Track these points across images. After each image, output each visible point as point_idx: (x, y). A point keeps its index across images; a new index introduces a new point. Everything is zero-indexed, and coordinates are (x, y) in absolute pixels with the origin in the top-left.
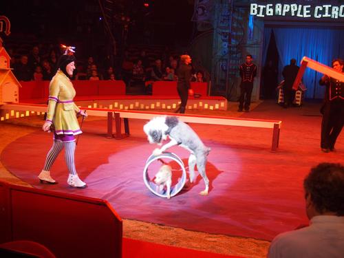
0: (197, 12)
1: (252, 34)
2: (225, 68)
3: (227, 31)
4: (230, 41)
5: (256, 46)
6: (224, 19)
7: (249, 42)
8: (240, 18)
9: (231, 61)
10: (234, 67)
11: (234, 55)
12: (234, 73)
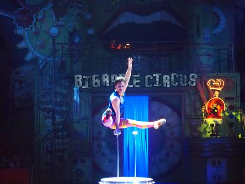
0: (14, 86)
1: (78, 109)
2: (50, 149)
3: (50, 106)
4: (53, 118)
5: (84, 121)
6: (46, 93)
7: (76, 118)
8: (64, 91)
9: (57, 141)
10: (60, 148)
11: (60, 134)
12: (61, 154)
